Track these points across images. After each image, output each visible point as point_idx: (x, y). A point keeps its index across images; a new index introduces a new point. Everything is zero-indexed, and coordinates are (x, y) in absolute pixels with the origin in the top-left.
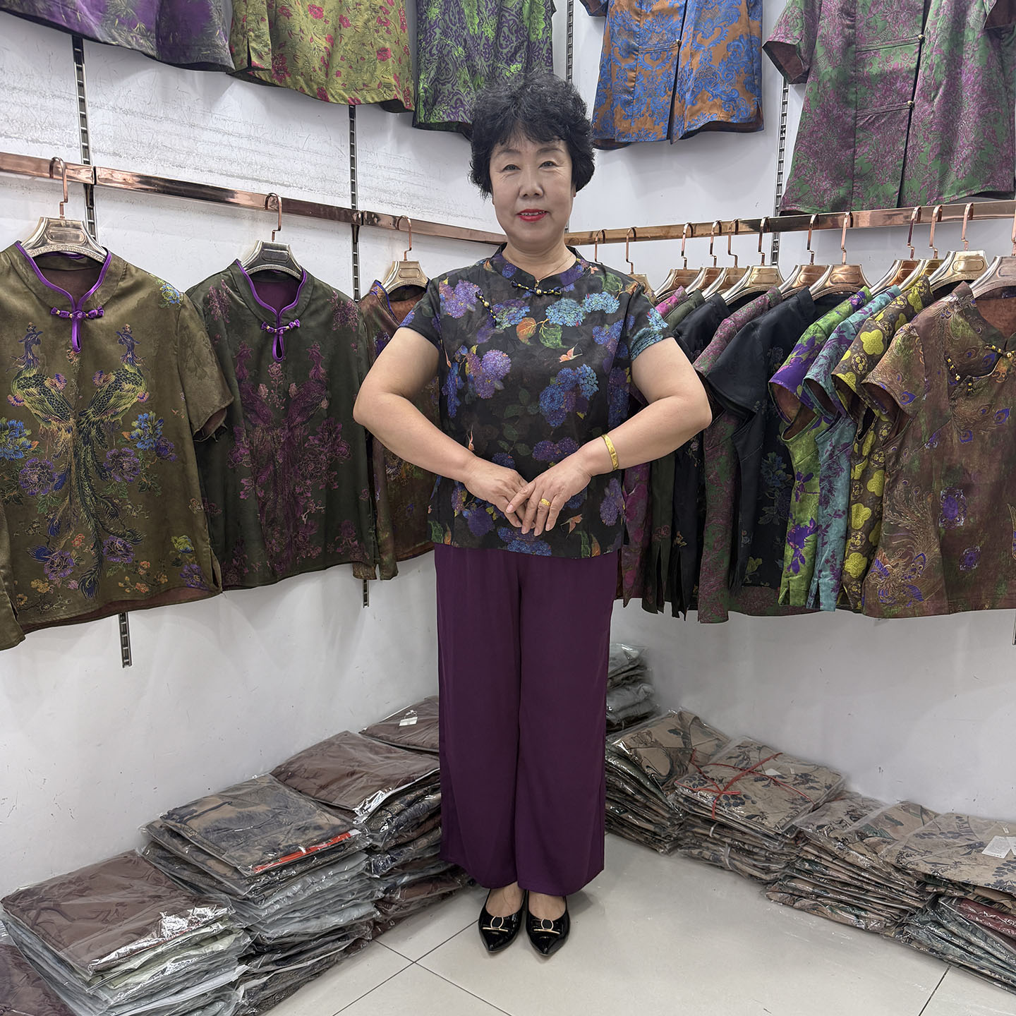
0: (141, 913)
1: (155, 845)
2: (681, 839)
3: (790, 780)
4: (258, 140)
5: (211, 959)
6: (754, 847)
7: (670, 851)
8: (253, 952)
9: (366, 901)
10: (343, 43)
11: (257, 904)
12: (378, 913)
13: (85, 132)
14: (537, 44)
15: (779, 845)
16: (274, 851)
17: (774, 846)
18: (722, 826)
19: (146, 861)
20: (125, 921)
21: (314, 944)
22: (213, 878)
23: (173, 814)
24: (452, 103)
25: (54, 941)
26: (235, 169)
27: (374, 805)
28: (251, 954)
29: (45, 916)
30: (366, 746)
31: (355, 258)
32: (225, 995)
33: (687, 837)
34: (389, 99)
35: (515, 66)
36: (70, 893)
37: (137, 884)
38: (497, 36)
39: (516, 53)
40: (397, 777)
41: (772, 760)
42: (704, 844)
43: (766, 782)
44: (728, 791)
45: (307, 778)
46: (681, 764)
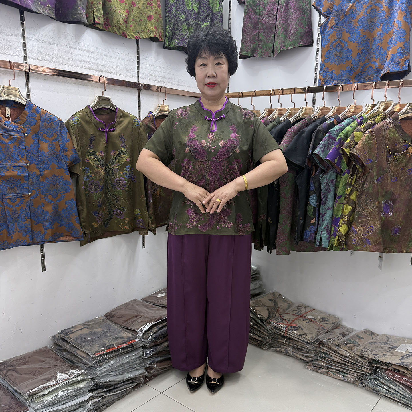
0: (49, 372)
1: (56, 344)
2: (273, 344)
3: (318, 320)
4: (98, 53)
5: (77, 390)
6: (302, 347)
7: (268, 349)
8: (94, 388)
9: (142, 368)
10: (133, 13)
11: (96, 368)
12: (147, 373)
13: (25, 50)
14: (216, 14)
15: (312, 347)
16: (104, 347)
17: (310, 347)
18: (289, 338)
19: (52, 351)
20: (42, 375)
21: (120, 385)
22: (79, 358)
23: (63, 332)
24: (180, 38)
25: (13, 383)
26: (88, 66)
27: (146, 329)
28: (94, 389)
29: (10, 373)
30: (143, 305)
31: (139, 103)
32: (83, 405)
33: (275, 343)
34: (152, 37)
35: (206, 23)
36: (20, 364)
37: (48, 360)
38: (199, 11)
39: (206, 18)
40: (156, 317)
41: (310, 312)
42: (282, 346)
43: (308, 321)
44: (292, 325)
45: (119, 318)
46: (273, 313)
